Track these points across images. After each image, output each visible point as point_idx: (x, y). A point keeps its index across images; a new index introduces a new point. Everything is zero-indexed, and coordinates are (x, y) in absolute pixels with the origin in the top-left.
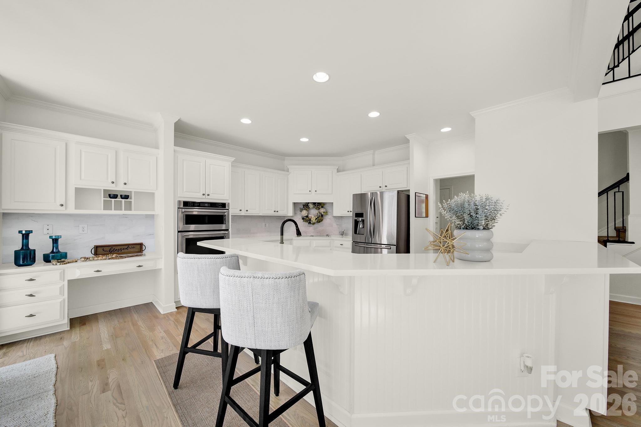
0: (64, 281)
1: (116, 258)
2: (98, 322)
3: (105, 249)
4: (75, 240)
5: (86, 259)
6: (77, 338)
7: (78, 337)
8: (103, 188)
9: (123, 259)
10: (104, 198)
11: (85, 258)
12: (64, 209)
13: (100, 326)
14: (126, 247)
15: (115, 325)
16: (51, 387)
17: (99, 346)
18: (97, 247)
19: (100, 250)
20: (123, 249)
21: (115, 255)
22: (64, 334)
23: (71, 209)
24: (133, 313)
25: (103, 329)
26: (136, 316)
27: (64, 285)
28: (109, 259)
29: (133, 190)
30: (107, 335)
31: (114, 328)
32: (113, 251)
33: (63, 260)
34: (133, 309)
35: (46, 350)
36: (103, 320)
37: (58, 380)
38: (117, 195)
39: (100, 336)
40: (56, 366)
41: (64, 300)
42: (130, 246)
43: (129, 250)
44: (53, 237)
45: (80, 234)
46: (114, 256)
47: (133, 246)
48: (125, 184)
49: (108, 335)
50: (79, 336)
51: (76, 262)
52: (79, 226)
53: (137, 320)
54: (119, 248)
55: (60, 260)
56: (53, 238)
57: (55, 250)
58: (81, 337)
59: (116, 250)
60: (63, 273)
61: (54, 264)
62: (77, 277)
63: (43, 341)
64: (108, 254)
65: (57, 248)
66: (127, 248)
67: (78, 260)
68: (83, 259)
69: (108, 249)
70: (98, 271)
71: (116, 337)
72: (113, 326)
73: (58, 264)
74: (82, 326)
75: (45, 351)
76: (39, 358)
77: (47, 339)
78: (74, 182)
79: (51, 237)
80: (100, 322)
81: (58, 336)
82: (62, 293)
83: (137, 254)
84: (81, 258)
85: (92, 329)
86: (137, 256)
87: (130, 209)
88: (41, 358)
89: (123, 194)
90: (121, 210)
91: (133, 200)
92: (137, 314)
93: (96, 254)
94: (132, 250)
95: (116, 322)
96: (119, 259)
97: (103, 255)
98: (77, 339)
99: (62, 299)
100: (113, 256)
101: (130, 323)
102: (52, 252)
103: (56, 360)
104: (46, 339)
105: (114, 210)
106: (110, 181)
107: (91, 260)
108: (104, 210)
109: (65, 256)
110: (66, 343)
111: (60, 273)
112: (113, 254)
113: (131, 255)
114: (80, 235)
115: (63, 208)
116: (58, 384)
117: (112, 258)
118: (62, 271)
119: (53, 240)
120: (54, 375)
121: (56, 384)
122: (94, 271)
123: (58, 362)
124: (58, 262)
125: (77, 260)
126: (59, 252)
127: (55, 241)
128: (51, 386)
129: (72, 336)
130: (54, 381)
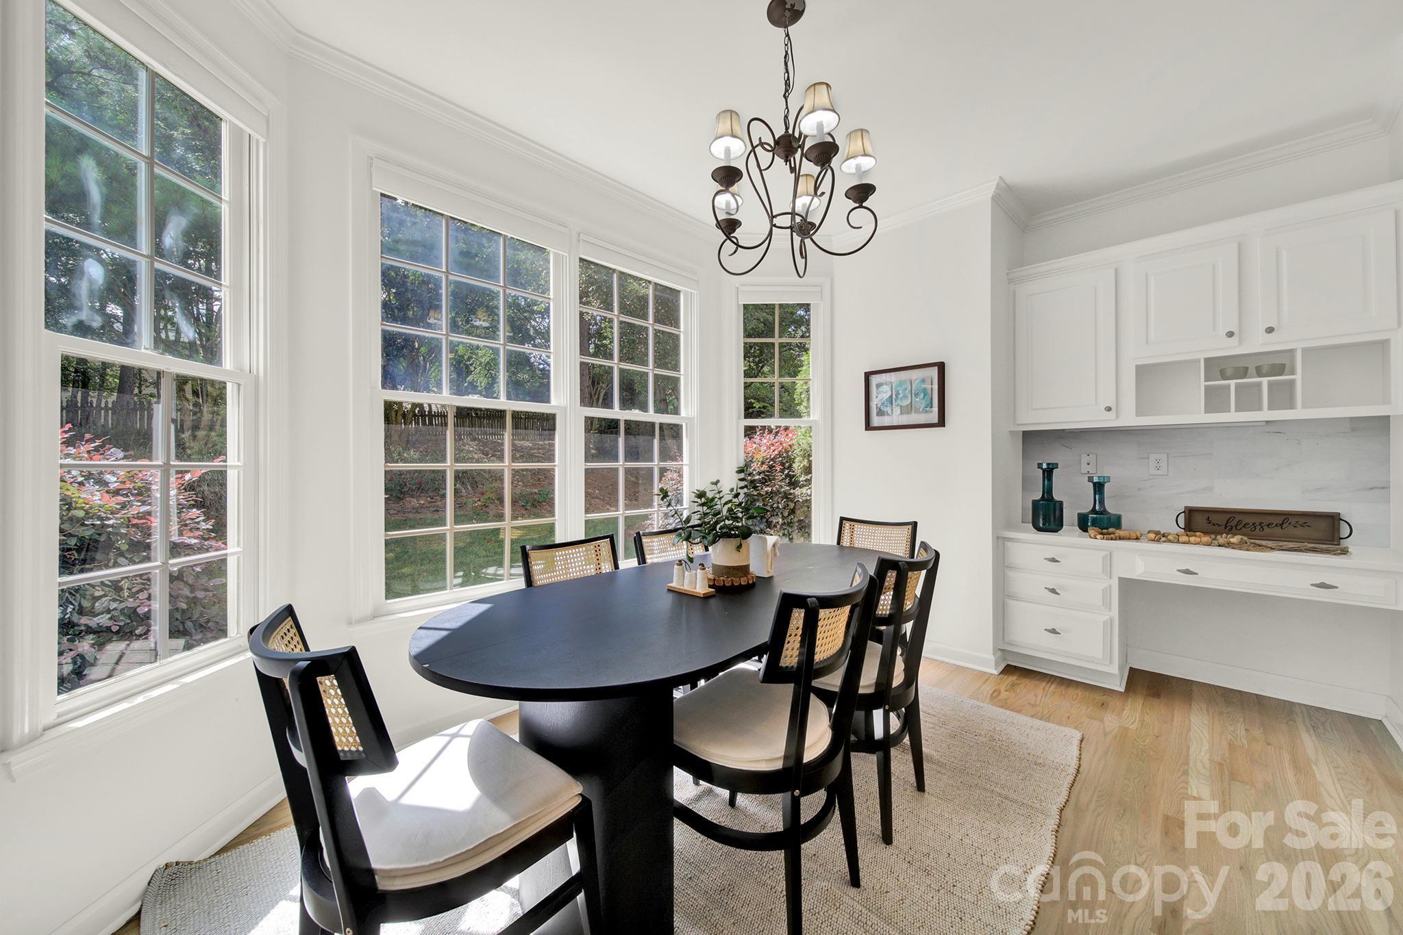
0: (1110, 578)
1: (1239, 546)
2: (1191, 705)
3: (1214, 518)
4: (1139, 489)
5: (1160, 537)
6: (1135, 721)
7: (1137, 721)
8: (1202, 356)
9: (1261, 553)
10: (1205, 381)
11: (1157, 533)
12: (1115, 418)
13: (1192, 719)
14: (1279, 520)
15: (1236, 738)
16: (1054, 811)
17: (1178, 775)
18: (1190, 513)
19: (1199, 520)
20: (1268, 526)
21: (1239, 537)
22: (1110, 698)
23: (1129, 418)
24: (1302, 729)
25: (1198, 731)
26: (1308, 742)
27: (1110, 586)
28: (1219, 546)
29: (1298, 346)
30: (1207, 756)
31: (1230, 744)
32: (1236, 526)
33: (1111, 530)
34: (1302, 712)
35: (1071, 715)
36: (1204, 706)
37: (1072, 801)
38: (1246, 369)
39: (1188, 747)
40: (1078, 765)
41: (1111, 620)
42: (1293, 520)
43: (1290, 530)
44: (1094, 478)
45: (1151, 477)
46: (1235, 540)
47: (1302, 520)
48: (1270, 330)
49: (1211, 756)
50: (1139, 720)
51: (1137, 539)
52: (1148, 458)
53: (1313, 758)
54: (1257, 520)
55: (1106, 531)
56: (1095, 481)
57: (1097, 508)
58: (1142, 725)
59: (1244, 526)
60: (1109, 561)
61: (1092, 536)
62: (1139, 576)
63: (1072, 692)
64: (1221, 534)
65: (1102, 502)
66: (1281, 525)
67: (1141, 535)
68: (1152, 536)
69: (1222, 519)
70: (1187, 572)
71: (1233, 776)
72: (1229, 737)
73: (1099, 537)
74: (1151, 698)
75: (1069, 718)
76: (1055, 725)
77: (1079, 692)
78: (1136, 353)
79: (1090, 479)
80: (1195, 706)
81: (1099, 697)
82: (1107, 603)
83: (1316, 546)
84: (1149, 532)
85: (1173, 716)
86: (1314, 550)
87: (1291, 405)
88: (1057, 727)
89: (1266, 362)
90: (1260, 409)
91: (1298, 377)
92: (1314, 738)
93: (1190, 528)
94: (1299, 531)
95: (1239, 729)
96: (1248, 550)
97: (1206, 533)
98: (1133, 723)
99: (1108, 617)
100: (1232, 540)
101: (1286, 757)
102: (1094, 511)
103: (1080, 750)
104: (1076, 691)
105: (1236, 411)
106: (1222, 332)
107: (1170, 541)
108: (1205, 413)
109: (1116, 522)
110: (1111, 721)
111: (1103, 558)
112: (1234, 535)
113: (1291, 545)
114: (1150, 479)
115: (1112, 414)
116: (1068, 812)
117: (1228, 545)
118: (1106, 555)
119: (1095, 484)
120: (1066, 786)
121: (1065, 809)
122: (1179, 571)
123: (1083, 757)
124: (1102, 534)
125: (1139, 536)
126: (1104, 512)
127: (1099, 487)
128: (1055, 807)
129: (1125, 712)
130: (1061, 800)
